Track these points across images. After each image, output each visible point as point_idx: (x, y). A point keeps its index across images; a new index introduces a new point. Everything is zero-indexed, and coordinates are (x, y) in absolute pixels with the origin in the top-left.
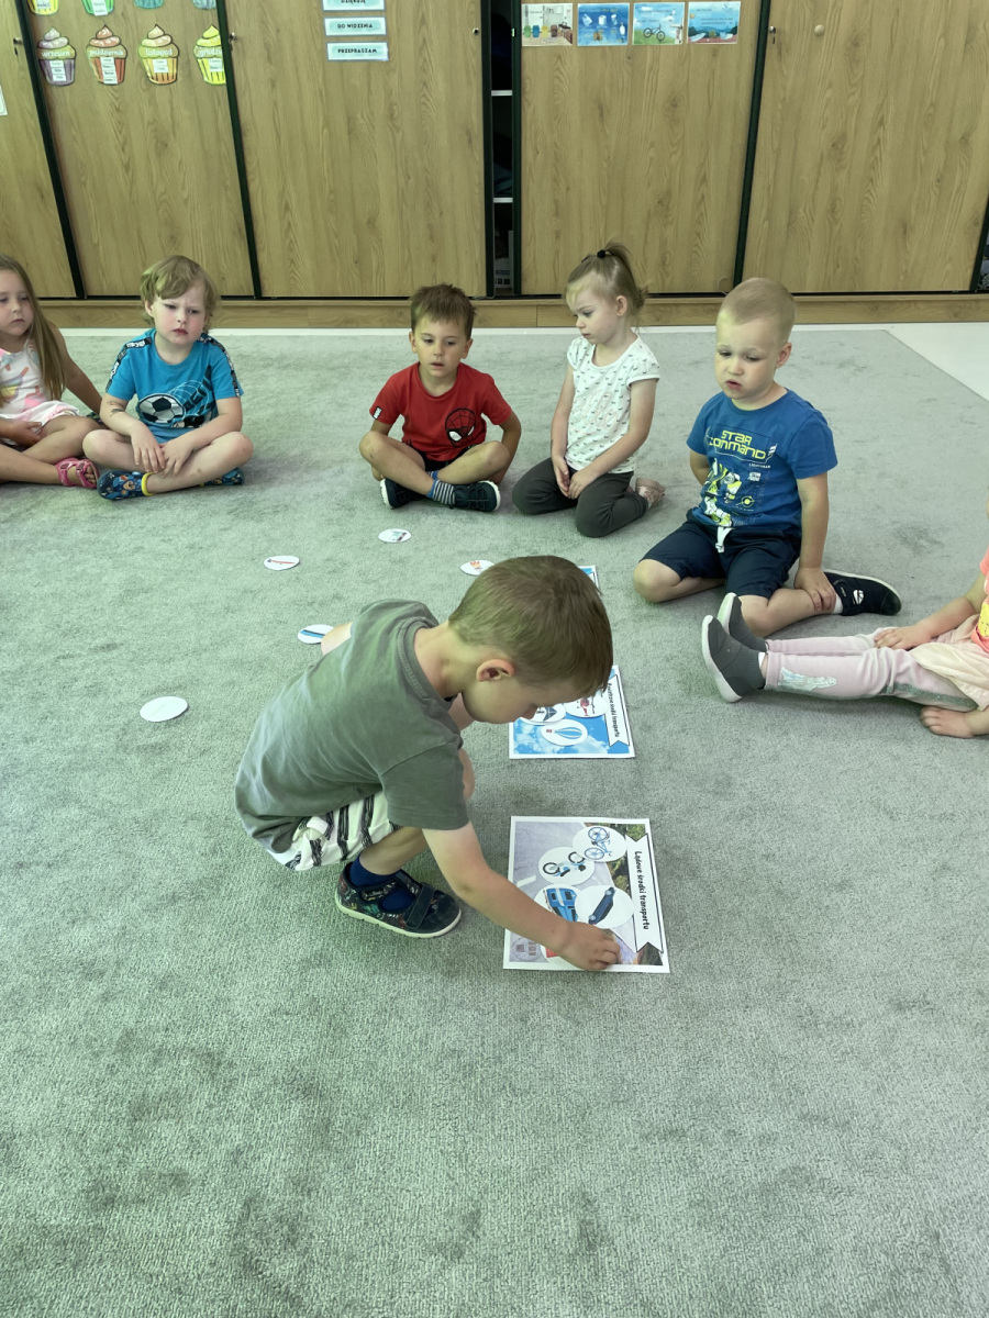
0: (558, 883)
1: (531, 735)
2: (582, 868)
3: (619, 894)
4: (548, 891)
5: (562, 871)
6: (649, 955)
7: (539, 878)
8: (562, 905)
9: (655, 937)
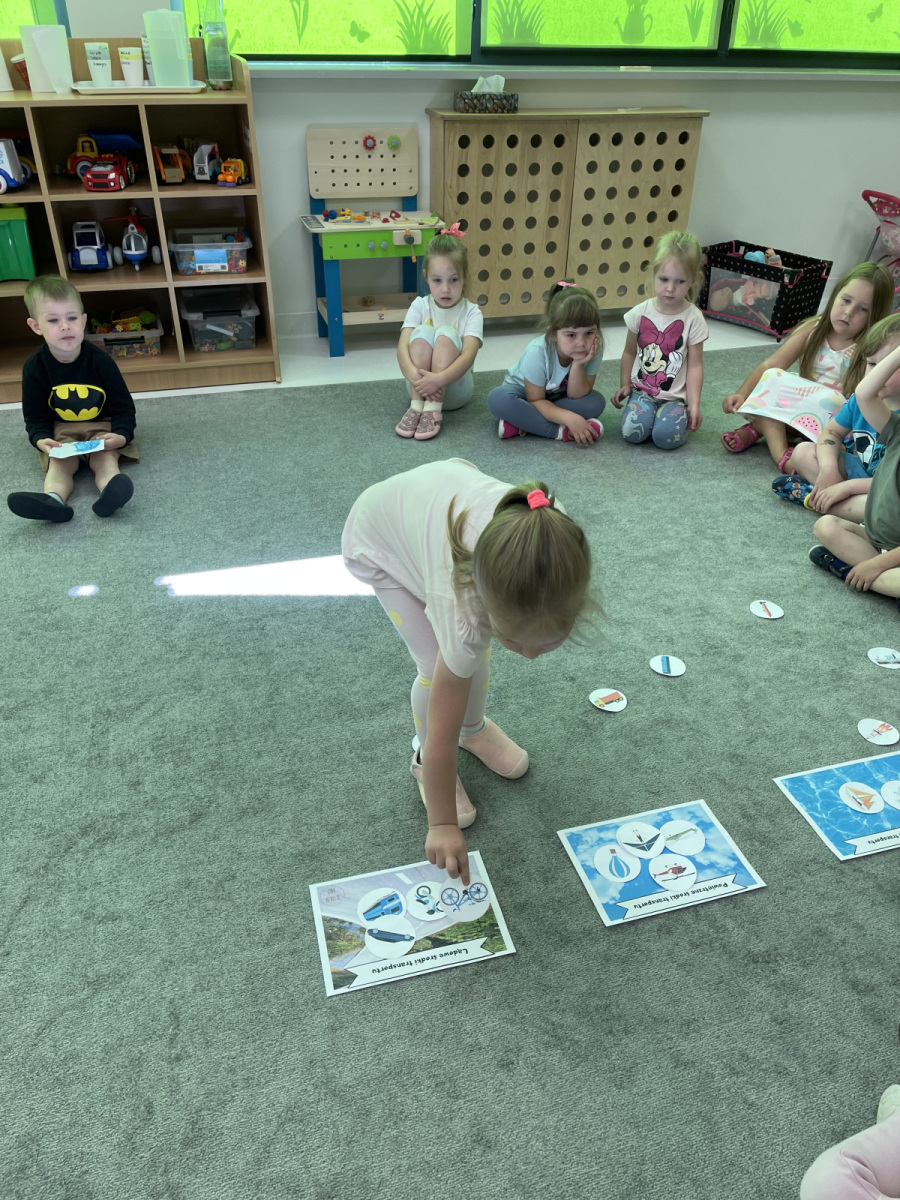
0: (408, 901)
1: (601, 839)
2: (431, 912)
3: (410, 945)
4: (396, 895)
5: (423, 900)
6: (343, 978)
7: (411, 886)
8: (385, 908)
9: (365, 978)
